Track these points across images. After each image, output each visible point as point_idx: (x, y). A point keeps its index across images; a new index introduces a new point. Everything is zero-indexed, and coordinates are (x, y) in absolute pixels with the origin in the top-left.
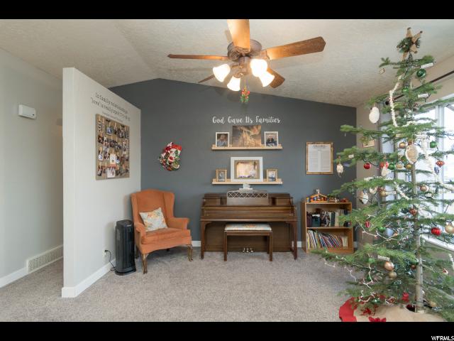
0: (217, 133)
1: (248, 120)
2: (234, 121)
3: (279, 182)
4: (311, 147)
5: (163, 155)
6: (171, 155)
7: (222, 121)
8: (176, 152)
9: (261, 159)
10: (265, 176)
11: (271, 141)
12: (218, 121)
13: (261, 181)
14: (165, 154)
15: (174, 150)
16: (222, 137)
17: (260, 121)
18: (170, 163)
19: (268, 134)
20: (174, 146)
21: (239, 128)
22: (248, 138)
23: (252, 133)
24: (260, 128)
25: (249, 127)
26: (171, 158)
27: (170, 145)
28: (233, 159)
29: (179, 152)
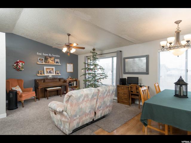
0: (39, 58)
1: (50, 55)
2: (45, 55)
3: (59, 75)
4: (68, 65)
5: (15, 65)
6: (19, 65)
7: (41, 54)
8: (22, 64)
9: (54, 68)
10: (56, 73)
11: (57, 62)
12: (39, 54)
13: (54, 74)
14: (16, 64)
15: (21, 63)
16: (41, 60)
17: (54, 56)
18: (19, 68)
19: (56, 60)
20: (20, 61)
21: (47, 57)
22: (50, 61)
23: (51, 59)
24: (54, 58)
25: (50, 57)
26: (20, 66)
27: (19, 61)
28: (45, 67)
29: (23, 64)
